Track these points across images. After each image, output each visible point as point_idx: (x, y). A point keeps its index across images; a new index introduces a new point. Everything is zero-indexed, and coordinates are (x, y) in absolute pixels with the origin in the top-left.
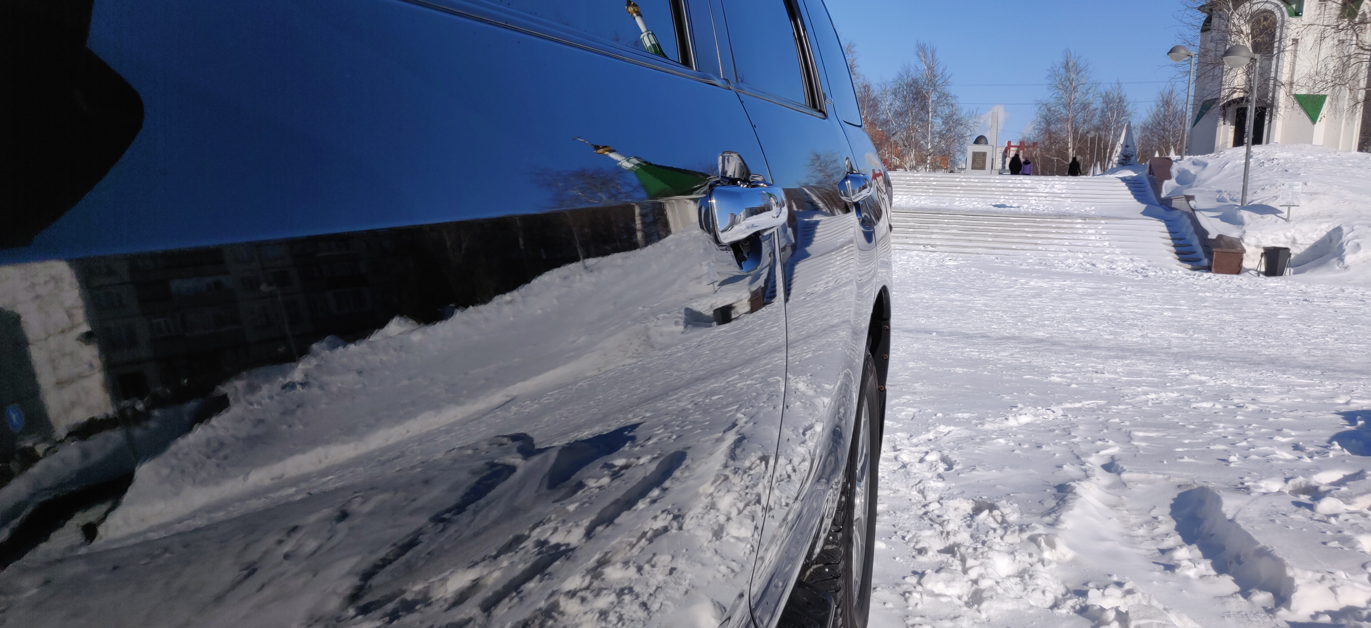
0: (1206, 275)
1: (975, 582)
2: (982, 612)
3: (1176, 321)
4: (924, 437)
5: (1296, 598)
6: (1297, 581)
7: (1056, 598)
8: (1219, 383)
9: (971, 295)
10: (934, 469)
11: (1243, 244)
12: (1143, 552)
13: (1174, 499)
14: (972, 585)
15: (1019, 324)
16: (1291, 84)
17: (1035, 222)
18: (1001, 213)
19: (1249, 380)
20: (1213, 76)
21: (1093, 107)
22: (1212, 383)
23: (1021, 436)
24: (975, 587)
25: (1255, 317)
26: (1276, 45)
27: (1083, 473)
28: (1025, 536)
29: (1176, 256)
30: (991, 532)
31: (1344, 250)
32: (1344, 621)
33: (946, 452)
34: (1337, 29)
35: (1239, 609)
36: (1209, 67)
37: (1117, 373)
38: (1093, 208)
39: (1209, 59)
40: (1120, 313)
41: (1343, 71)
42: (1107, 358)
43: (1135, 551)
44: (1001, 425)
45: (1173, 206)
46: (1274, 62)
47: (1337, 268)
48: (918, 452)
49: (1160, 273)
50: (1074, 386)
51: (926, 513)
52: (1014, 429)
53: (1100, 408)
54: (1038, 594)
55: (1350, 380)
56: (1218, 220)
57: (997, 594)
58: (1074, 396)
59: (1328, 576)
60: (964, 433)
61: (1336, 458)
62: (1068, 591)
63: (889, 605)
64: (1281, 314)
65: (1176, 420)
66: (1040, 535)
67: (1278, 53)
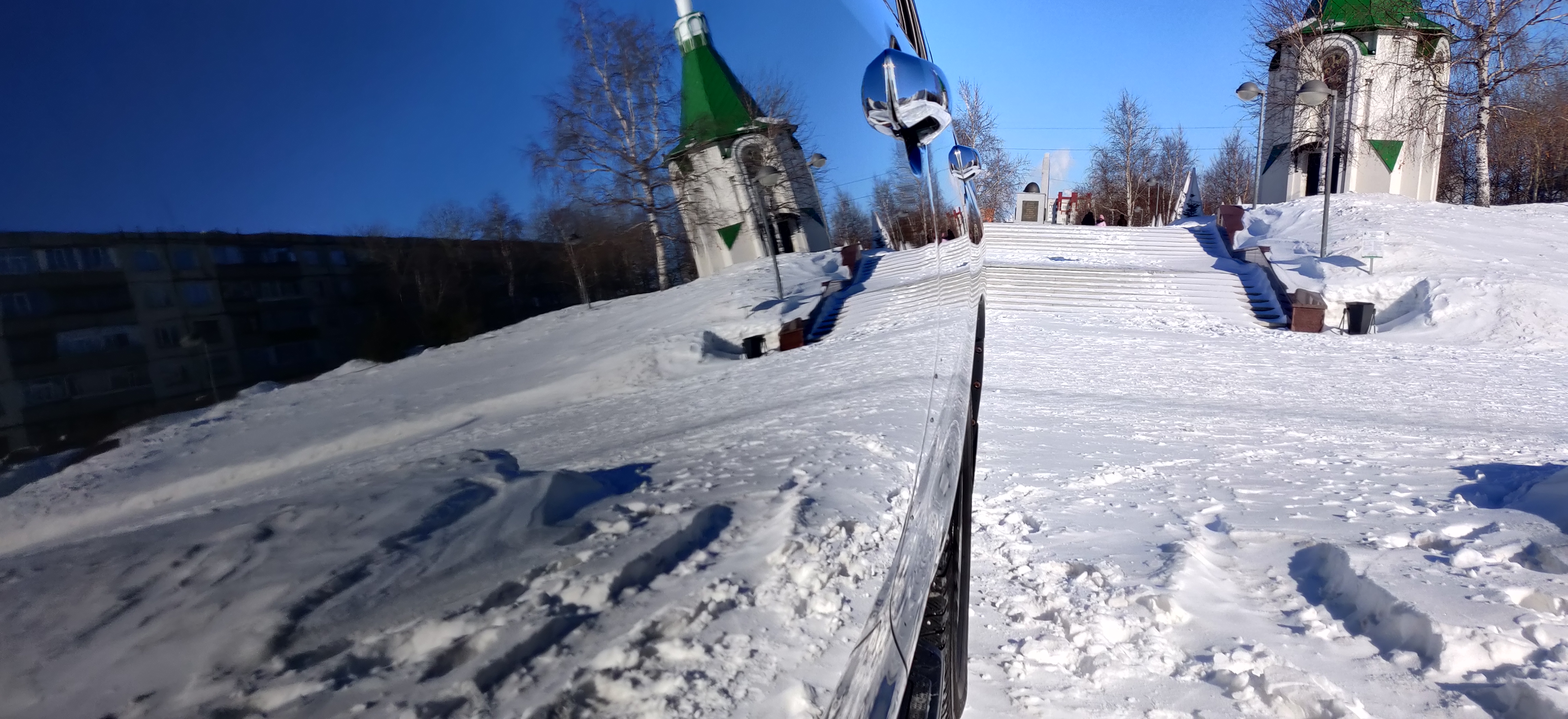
0: (1286, 333)
1: (1083, 649)
2: (1095, 681)
3: (1262, 379)
4: (1002, 498)
5: (1445, 657)
6: (1446, 638)
7: (1177, 665)
8: (1319, 439)
9: (1033, 352)
10: (1017, 531)
11: (1325, 300)
12: (1265, 614)
13: (1291, 558)
14: (1080, 653)
15: (1092, 381)
16: (1366, 127)
17: (1097, 275)
18: (1059, 266)
19: (1351, 437)
20: (1284, 117)
21: (1152, 153)
22: (1312, 440)
23: (1111, 496)
24: (1083, 654)
25: (1346, 375)
26: (1349, 84)
27: (1187, 533)
28: (1133, 598)
29: (1253, 313)
30: (1094, 596)
31: (1431, 306)
32: (1502, 680)
33: (1029, 513)
34: (1413, 69)
35: (1381, 672)
36: (1279, 109)
37: (1208, 431)
38: (1159, 261)
39: (1279, 99)
40: (1201, 370)
41: (1421, 114)
42: (1193, 415)
43: (1256, 613)
44: (1087, 485)
45: (1247, 259)
46: (1347, 103)
47: (1425, 325)
48: (997, 514)
49: (1237, 331)
50: (1161, 444)
51: (1015, 578)
52: (1103, 488)
53: (1194, 466)
54: (1156, 661)
55: (1457, 435)
56: (1297, 273)
57: (1111, 661)
58: (1162, 454)
59: (1479, 631)
60: (1047, 493)
61: (1462, 511)
62: (1189, 657)
63: (987, 677)
64: (1372, 371)
65: (1280, 477)
66: (1151, 597)
67: (1352, 94)
